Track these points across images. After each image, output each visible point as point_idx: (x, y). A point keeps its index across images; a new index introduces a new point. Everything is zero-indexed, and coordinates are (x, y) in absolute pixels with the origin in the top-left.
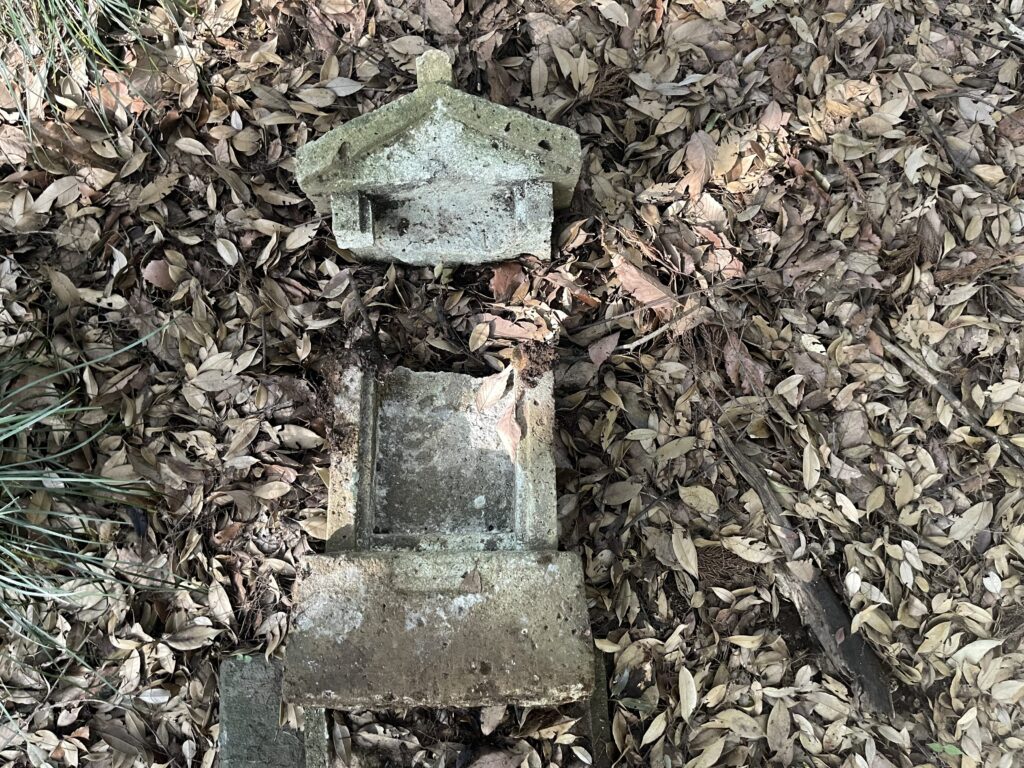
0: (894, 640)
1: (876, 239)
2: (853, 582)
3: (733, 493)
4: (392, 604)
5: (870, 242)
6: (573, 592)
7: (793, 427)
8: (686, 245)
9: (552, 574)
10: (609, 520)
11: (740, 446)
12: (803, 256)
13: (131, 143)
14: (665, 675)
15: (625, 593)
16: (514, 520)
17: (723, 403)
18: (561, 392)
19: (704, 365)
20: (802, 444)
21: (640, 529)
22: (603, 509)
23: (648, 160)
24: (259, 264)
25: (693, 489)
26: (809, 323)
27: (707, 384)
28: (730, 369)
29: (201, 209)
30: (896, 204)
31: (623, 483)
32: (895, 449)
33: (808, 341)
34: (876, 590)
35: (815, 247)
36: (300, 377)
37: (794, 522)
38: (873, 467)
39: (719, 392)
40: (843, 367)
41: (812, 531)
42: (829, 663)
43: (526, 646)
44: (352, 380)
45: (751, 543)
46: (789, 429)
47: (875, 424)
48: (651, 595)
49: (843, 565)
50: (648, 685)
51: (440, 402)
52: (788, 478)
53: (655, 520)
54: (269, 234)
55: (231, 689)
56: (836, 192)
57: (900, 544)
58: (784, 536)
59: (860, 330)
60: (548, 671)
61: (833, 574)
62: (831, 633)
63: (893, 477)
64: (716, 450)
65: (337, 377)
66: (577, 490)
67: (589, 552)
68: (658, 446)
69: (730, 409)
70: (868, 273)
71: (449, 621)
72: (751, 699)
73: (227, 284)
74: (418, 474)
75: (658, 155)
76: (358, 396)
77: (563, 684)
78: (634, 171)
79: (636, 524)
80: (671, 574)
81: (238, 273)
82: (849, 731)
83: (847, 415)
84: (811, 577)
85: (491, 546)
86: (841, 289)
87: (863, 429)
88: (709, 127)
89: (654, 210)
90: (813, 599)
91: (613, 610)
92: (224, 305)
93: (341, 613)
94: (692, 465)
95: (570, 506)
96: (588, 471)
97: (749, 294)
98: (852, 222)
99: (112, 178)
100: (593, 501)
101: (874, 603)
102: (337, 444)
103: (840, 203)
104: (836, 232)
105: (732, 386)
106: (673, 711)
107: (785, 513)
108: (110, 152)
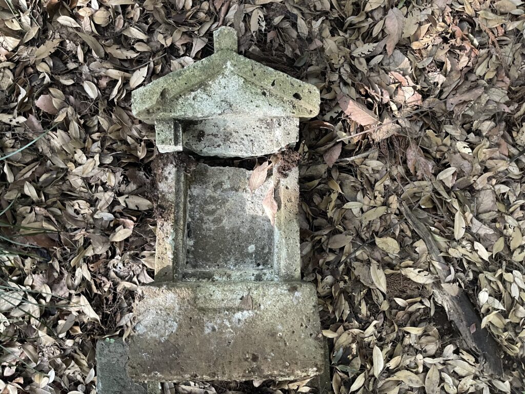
0: (505, 330)
1: (507, 80)
2: (484, 297)
3: (409, 241)
4: (196, 317)
5: (502, 81)
6: (311, 309)
7: (449, 201)
8: (384, 84)
9: (297, 298)
10: (331, 257)
11: (415, 213)
12: (460, 90)
13: (29, 20)
14: (364, 350)
15: (341, 302)
16: (273, 260)
17: (404, 185)
18: (302, 180)
19: (394, 161)
20: (454, 211)
21: (351, 263)
22: (328, 251)
23: (359, 29)
24: (112, 97)
25: (384, 239)
26: (462, 134)
27: (395, 173)
28: (410, 165)
29: (75, 62)
30: (518, 57)
31: (341, 235)
32: (512, 213)
33: (461, 146)
34: (497, 301)
35: (468, 85)
36: (140, 170)
37: (447, 260)
38: (498, 225)
39: (402, 178)
40: (482, 163)
41: (459, 266)
42: (465, 344)
43: (281, 344)
44: (169, 173)
45: (419, 272)
46: (446, 202)
47: (500, 198)
48: (357, 303)
49: (477, 286)
50: (354, 357)
51: (227, 186)
52: (445, 233)
53: (360, 258)
54: (117, 78)
55: (103, 358)
56: (482, 49)
57: (512, 272)
58: (440, 268)
59: (495, 139)
60: (295, 359)
61: (470, 292)
62: (467, 326)
63: (510, 231)
64: (399, 214)
65: (160, 171)
66: (311, 240)
67: (319, 277)
68: (363, 212)
69: (409, 189)
70: (501, 101)
71: (232, 328)
72: (416, 364)
73: (91, 111)
74: (213, 231)
75: (366, 25)
76: (174, 183)
77: (304, 368)
78: (351, 35)
79: (348, 260)
80: (370, 290)
81: (97, 103)
82: (474, 382)
83: (483, 192)
84: (457, 293)
85: (259, 278)
86: (484, 112)
87: (493, 201)
88: (400, 5)
89: (363, 61)
90: (457, 306)
91: (334, 312)
92: (89, 124)
93: (163, 322)
94: (384, 224)
95: (308, 249)
96: (318, 228)
97: (424, 116)
98: (492, 68)
99: (18, 43)
100: (321, 246)
101: (495, 309)
102: (161, 214)
103: (485, 55)
104: (482, 75)
105: (411, 174)
106: (369, 371)
107: (442, 254)
108: (16, 27)
